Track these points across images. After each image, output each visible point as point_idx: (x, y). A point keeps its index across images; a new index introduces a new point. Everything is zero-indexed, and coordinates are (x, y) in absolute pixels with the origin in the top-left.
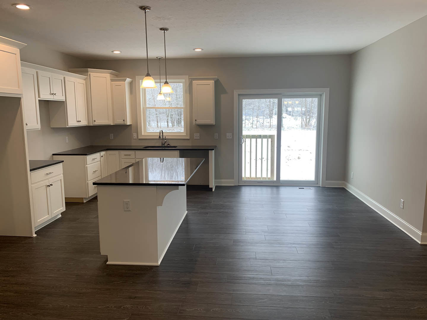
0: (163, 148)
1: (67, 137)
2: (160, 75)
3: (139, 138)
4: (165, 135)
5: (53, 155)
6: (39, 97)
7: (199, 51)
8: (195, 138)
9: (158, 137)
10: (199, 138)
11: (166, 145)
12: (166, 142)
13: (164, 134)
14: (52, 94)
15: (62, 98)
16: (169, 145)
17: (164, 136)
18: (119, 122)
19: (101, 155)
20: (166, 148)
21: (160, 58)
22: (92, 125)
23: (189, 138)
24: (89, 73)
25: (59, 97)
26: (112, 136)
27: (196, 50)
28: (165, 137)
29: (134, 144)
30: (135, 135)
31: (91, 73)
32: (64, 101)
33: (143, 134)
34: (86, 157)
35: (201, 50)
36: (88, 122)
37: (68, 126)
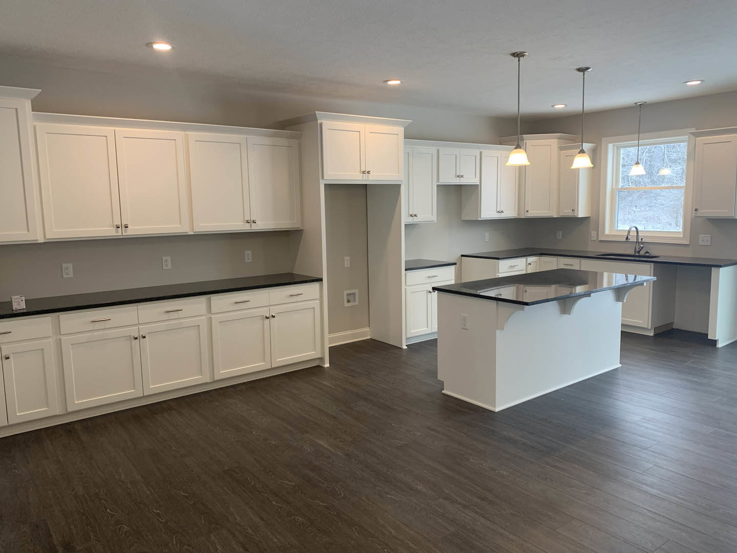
0: (637, 259)
1: (487, 234)
2: (639, 133)
3: (599, 239)
4: (642, 236)
5: (462, 256)
6: (438, 180)
7: (697, 85)
8: (700, 244)
9: (625, 238)
10: (709, 244)
11: (642, 253)
12: (643, 247)
13: (639, 235)
14: (458, 176)
15: (476, 181)
16: (648, 253)
17: (639, 237)
18: (567, 212)
19: (529, 262)
20: (642, 259)
21: (640, 104)
22: (524, 217)
23: (688, 243)
24: (525, 141)
25: (469, 179)
26: (560, 235)
27: (688, 83)
28: (642, 239)
29: (592, 249)
30: (594, 234)
31: (527, 141)
32: (478, 184)
33: (607, 232)
34: (498, 262)
35: (699, 82)
36: (519, 214)
37: (480, 218)
